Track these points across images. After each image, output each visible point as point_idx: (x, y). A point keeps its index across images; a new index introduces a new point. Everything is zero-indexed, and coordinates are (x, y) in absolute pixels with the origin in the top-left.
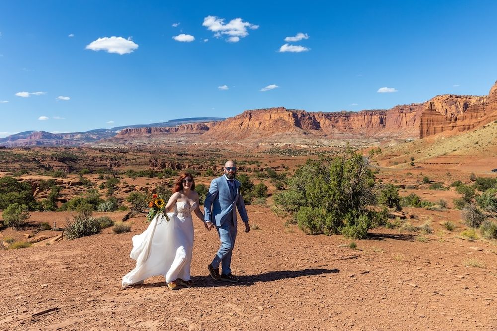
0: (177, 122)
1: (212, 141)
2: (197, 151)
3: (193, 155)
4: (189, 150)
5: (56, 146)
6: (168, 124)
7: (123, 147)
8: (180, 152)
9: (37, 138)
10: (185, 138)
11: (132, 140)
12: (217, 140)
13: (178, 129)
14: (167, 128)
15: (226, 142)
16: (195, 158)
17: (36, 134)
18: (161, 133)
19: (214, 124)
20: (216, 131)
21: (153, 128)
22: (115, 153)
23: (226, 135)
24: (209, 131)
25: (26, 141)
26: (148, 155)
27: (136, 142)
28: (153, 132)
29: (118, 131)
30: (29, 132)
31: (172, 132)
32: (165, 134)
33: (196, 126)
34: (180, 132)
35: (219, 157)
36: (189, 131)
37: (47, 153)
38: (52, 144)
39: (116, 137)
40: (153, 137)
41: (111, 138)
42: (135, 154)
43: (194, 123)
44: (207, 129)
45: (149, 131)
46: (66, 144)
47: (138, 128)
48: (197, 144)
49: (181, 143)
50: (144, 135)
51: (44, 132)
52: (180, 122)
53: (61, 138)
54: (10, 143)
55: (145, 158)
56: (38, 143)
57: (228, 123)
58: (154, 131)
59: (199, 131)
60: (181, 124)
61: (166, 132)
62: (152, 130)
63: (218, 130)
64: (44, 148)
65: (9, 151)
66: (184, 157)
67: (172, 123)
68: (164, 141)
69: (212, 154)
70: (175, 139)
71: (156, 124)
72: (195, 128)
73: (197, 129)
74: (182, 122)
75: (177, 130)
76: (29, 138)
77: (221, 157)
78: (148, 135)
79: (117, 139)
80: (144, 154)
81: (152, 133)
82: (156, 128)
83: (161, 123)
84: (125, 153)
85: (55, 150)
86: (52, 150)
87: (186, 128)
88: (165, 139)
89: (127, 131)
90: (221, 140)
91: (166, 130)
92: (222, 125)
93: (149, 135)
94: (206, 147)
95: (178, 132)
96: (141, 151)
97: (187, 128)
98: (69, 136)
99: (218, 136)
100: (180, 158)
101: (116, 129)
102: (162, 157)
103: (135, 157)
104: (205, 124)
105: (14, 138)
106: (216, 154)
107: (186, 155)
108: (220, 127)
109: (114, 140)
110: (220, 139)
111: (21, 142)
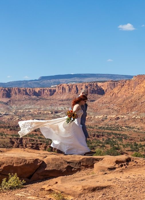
0: (52, 81)
1: (109, 113)
6: (38, 84)
10: (66, 106)
12: (118, 111)
13: (55, 91)
14: (37, 90)
15: (133, 114)
18: (27, 97)
19: (114, 84)
20: (116, 97)
21: (15, 88)
23: (132, 104)
24: (105, 96)
28: (14, 95)
31: (44, 96)
32: (33, 99)
33: (84, 87)
34: (57, 97)
35: (121, 139)
36: (72, 95)
40: (14, 103)
43: (81, 82)
44: (101, 92)
45: (8, 94)
49: (58, 114)
52: (57, 80)
55: (4, 137)
57: (137, 83)
58: (16, 93)
60: (58, 83)
61: (34, 97)
62: (13, 93)
63: (119, 95)
67: (45, 81)
68: (32, 110)
69: (109, 134)
70: (49, 108)
71: (19, 83)
74: (61, 80)
75: (52, 92)
77: (125, 139)
78: (6, 100)
80: (0, 130)
81: (12, 97)
82: (19, 90)
83: (26, 82)
87: (67, 91)
88: (32, 106)
90: (125, 111)
91: (35, 94)
92: (126, 87)
93: (8, 99)
94: (99, 122)
95: (54, 97)
97: (70, 90)
99: (120, 105)
102: (30, 135)
104: (99, 84)
106: (116, 134)
108: (123, 89)
110: (122, 109)
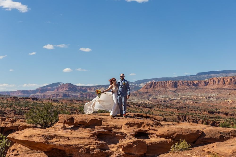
0: (206, 76)
2: (231, 108)
3: (226, 114)
4: (221, 107)
5: (81, 99)
6: (196, 78)
7: (147, 102)
8: (210, 109)
9: (64, 90)
10: (216, 94)
11: (157, 95)
13: (208, 83)
14: (196, 82)
16: (229, 117)
17: (64, 86)
18: (188, 87)
21: (180, 81)
22: (140, 107)
25: (53, 93)
26: (175, 111)
27: (161, 97)
29: (142, 85)
30: (56, 84)
31: (201, 86)
32: (193, 89)
33: (229, 80)
34: (210, 87)
36: (221, 85)
37: (75, 106)
38: (77, 97)
39: (141, 90)
40: (179, 91)
41: (134, 92)
42: (161, 110)
45: (175, 85)
46: (90, 97)
47: (163, 82)
48: (230, 101)
49: (211, 99)
50: (170, 89)
51: (70, 84)
52: (209, 75)
53: (86, 91)
54: (39, 95)
55: (173, 114)
56: (65, 95)
58: (181, 85)
59: (232, 86)
60: (210, 77)
61: (194, 87)
62: (179, 84)
64: (71, 100)
65: (40, 102)
66: (217, 115)
67: (201, 76)
68: (192, 97)
70: (204, 94)
71: (183, 77)
72: (227, 83)
73: (230, 84)
74: (212, 75)
75: (206, 84)
76: (56, 90)
78: (174, 89)
79: (141, 93)
80: (171, 110)
81: (178, 87)
82: (183, 82)
83: (188, 76)
84: (151, 108)
85: (81, 102)
86: (78, 102)
87: (217, 82)
88: (193, 93)
89: (152, 85)
91: (194, 85)
93: (176, 89)
95: (207, 87)
96: (167, 107)
97: (219, 82)
98: (93, 88)
100: (212, 116)
101: (140, 82)
102: (191, 114)
103: (162, 113)
105: (43, 90)
107: (219, 113)
109: (138, 94)
111: (49, 94)
